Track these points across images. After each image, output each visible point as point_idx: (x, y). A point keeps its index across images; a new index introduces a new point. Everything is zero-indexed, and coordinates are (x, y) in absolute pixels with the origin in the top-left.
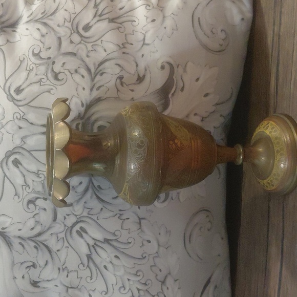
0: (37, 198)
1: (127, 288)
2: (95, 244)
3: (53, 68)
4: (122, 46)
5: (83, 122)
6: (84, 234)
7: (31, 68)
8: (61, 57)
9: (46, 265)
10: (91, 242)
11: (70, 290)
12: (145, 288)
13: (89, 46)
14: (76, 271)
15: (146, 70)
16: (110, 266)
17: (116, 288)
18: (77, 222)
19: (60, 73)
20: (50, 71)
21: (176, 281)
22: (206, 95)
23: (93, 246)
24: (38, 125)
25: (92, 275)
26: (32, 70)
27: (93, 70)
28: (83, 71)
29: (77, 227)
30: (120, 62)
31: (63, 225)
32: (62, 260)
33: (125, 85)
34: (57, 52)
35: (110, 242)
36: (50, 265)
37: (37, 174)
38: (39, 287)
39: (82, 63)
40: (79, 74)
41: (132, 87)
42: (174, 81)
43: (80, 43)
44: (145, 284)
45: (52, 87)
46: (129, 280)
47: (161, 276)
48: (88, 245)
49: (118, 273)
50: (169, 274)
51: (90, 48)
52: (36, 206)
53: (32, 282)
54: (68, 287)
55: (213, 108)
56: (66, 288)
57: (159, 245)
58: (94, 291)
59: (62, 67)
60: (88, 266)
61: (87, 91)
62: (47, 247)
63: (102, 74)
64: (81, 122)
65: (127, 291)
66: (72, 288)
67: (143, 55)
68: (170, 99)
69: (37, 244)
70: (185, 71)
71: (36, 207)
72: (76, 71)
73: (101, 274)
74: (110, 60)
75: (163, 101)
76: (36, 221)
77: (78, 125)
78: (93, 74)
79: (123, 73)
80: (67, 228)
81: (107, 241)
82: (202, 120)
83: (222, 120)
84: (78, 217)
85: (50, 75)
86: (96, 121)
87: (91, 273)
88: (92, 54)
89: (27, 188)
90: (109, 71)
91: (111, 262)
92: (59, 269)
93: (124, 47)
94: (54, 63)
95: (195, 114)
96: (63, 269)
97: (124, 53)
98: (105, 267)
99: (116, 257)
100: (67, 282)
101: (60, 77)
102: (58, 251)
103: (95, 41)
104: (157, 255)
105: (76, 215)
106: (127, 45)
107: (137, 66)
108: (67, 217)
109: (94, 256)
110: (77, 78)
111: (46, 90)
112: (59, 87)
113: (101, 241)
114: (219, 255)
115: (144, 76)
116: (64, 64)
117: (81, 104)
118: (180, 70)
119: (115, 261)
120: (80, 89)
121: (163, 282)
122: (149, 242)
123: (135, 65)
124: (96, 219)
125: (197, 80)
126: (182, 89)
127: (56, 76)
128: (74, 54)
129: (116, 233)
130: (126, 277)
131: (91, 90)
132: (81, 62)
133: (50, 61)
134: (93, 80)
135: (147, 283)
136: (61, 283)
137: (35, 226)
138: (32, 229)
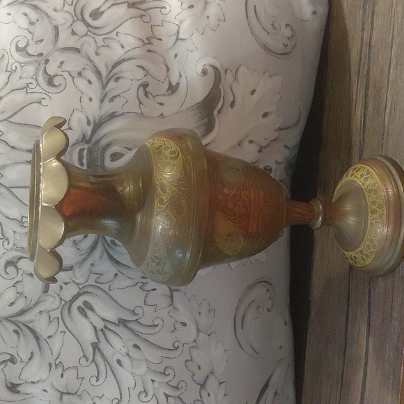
0: (20, 258)
1: (150, 394)
2: (106, 327)
3: (45, 69)
4: (146, 41)
5: (89, 148)
6: (89, 313)
7: (14, 68)
8: (59, 53)
9: (30, 359)
10: (100, 325)
11: (65, 397)
12: (176, 393)
13: (99, 39)
14: (76, 368)
15: (181, 76)
16: (125, 361)
17: (134, 393)
18: (79, 295)
19: (56, 75)
20: (41, 72)
21: (220, 384)
22: (265, 115)
23: (102, 330)
24: (22, 150)
25: (98, 375)
26: (15, 71)
27: (104, 73)
28: (90, 75)
29: (79, 302)
30: (143, 63)
31: (58, 299)
32: (56, 351)
33: (150, 96)
34: (51, 47)
35: (127, 323)
36: (37, 359)
37: (21, 222)
38: (18, 392)
39: (88, 63)
40: (85, 78)
41: (160, 100)
42: (221, 92)
43: (86, 35)
44: (177, 388)
45: (44, 96)
46: (153, 381)
47: (200, 376)
48: (95, 328)
49: (137, 372)
50: (212, 373)
51: (100, 43)
52: (17, 269)
53: (9, 385)
54: (62, 393)
55: (275, 135)
56: (59, 394)
57: (198, 330)
58: (100, 398)
59: (60, 67)
60: (93, 360)
61: (96, 103)
62: (33, 331)
63: (117, 80)
64: (86, 146)
65: (149, 398)
66: (68, 394)
67: (176, 56)
68: (216, 117)
69: (19, 327)
70: (235, 79)
71: (18, 271)
72: (80, 74)
73: (113, 372)
74: (130, 59)
75: (206, 120)
76: (18, 293)
77: (81, 151)
78: (104, 79)
79: (147, 79)
80: (63, 302)
81: (122, 322)
82: (260, 151)
83: (286, 152)
84: (81, 286)
85: (41, 79)
86: (108, 145)
87: (98, 371)
88: (103, 51)
89: (6, 243)
90: (128, 75)
91: (128, 355)
92: (50, 365)
93: (150, 43)
94: (47, 61)
95: (251, 142)
96: (56, 365)
97: (149, 51)
98: (119, 362)
99: (136, 346)
100: (61, 384)
101: (56, 81)
102: (49, 337)
103: (108, 33)
104: (194, 344)
105: (78, 284)
106: (154, 41)
107: (168, 70)
108: (64, 286)
109: (103, 345)
110: (81, 83)
111: (35, 100)
112: (54, 96)
113: (114, 323)
114: (281, 348)
115: (178, 84)
116: (62, 63)
117: (86, 121)
118: (230, 77)
119: (133, 353)
120: (85, 99)
121: (203, 386)
122: (184, 324)
123: (165, 69)
124: (107, 290)
125: (253, 92)
126: (232, 105)
127: (50, 81)
128: (78, 51)
129: (136, 312)
130: (149, 377)
131: (102, 101)
132: (86, 62)
133: (42, 59)
134: (104, 87)
135: (180, 387)
136: (53, 386)
137: (16, 299)
138: (12, 304)
